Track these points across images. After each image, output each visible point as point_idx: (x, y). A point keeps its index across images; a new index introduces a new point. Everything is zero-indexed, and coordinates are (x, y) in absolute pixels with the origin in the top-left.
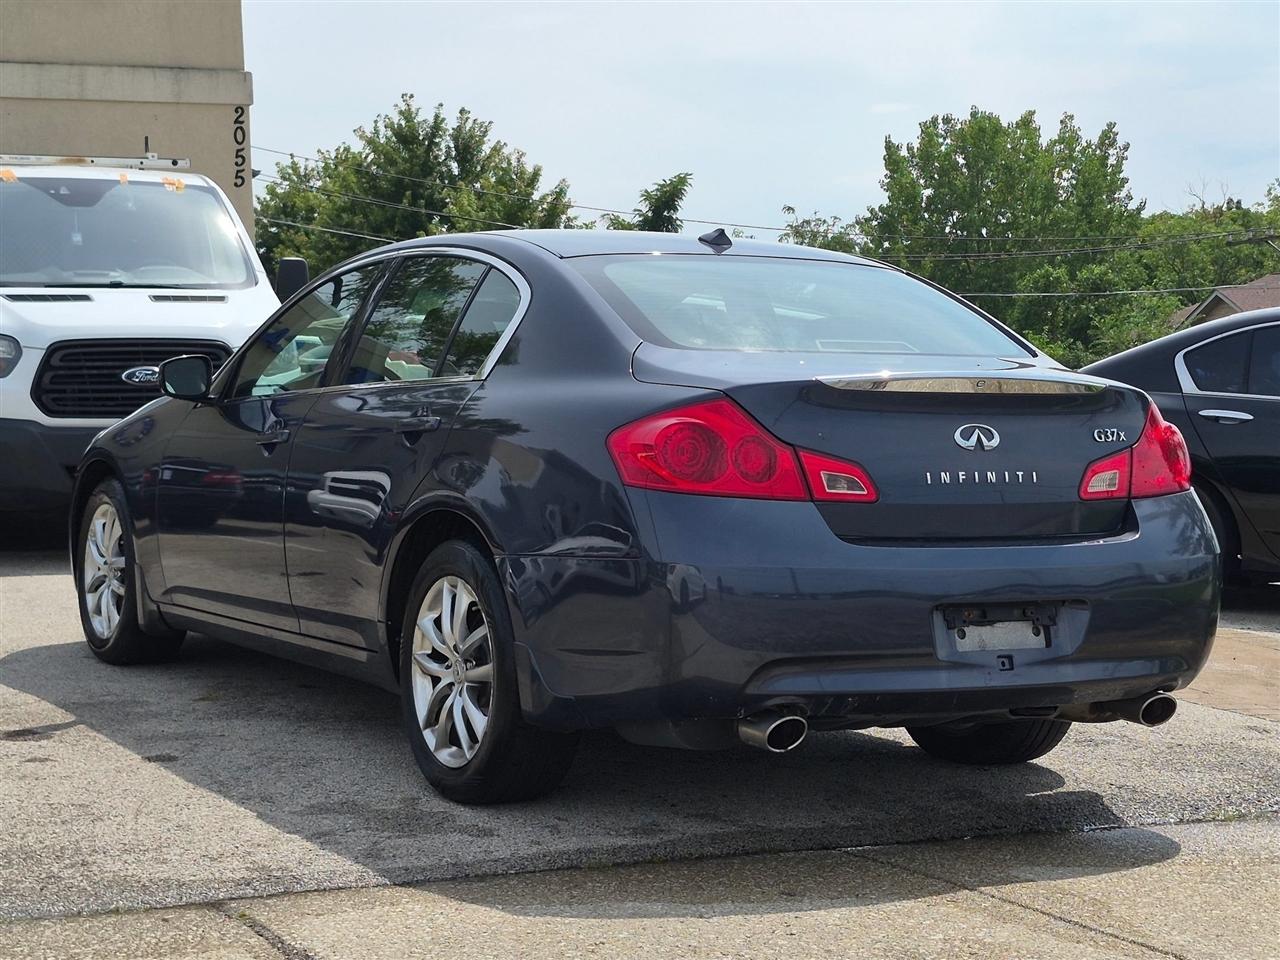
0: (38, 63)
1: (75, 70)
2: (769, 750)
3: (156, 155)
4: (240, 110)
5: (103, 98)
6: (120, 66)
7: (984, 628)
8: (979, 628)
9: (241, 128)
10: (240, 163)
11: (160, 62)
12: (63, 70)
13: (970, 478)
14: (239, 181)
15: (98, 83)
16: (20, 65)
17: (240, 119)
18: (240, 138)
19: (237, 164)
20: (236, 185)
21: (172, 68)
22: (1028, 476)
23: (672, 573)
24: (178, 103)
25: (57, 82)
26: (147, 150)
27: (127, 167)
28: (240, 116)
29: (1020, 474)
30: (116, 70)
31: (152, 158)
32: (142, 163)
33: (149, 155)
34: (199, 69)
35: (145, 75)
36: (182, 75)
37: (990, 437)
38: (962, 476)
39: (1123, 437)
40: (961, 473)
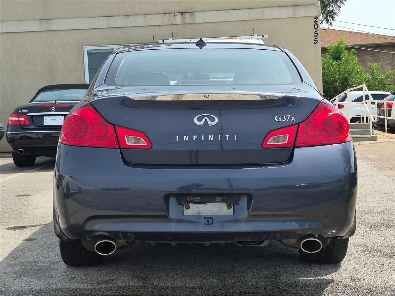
0: (249, 9)
1: (261, 10)
2: (96, 252)
3: (256, 34)
4: (316, 18)
5: (270, 18)
6: (275, 7)
7: (200, 205)
8: (197, 205)
9: (317, 24)
10: (316, 36)
11: (289, 4)
12: (257, 10)
13: (199, 138)
14: (316, 42)
15: (268, 13)
16: (243, 10)
17: (316, 21)
18: (316, 27)
19: (315, 36)
20: (315, 43)
21: (293, 6)
22: (231, 137)
23: (64, 180)
24: (295, 17)
25: (255, 14)
26: (254, 33)
27: (247, 39)
28: (316, 20)
29: (227, 136)
30: (274, 9)
31: (255, 36)
32: (252, 37)
33: (254, 34)
34: (302, 5)
35: (284, 9)
36: (296, 8)
37: (212, 120)
38: (195, 137)
39: (293, 119)
40: (194, 136)
